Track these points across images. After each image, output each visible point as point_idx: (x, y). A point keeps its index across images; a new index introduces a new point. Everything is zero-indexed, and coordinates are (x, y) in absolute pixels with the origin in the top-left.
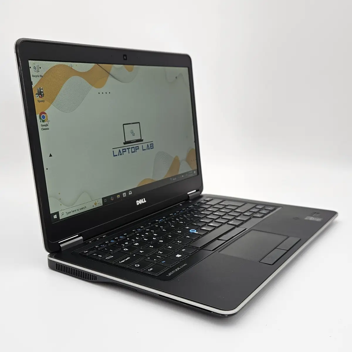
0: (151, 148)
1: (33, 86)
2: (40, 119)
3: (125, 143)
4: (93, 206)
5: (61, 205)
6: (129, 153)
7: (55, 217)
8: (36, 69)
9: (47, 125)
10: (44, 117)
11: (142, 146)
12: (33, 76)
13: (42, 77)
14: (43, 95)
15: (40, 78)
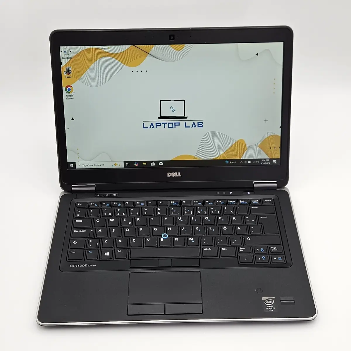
0: (198, 127)
1: (62, 66)
2: (66, 90)
3: (159, 118)
4: (113, 166)
5: (78, 158)
6: (165, 127)
7: (72, 165)
8: (66, 53)
9: (72, 96)
10: (69, 90)
11: (185, 123)
12: (63, 58)
13: (71, 58)
14: (71, 72)
15: (69, 59)
